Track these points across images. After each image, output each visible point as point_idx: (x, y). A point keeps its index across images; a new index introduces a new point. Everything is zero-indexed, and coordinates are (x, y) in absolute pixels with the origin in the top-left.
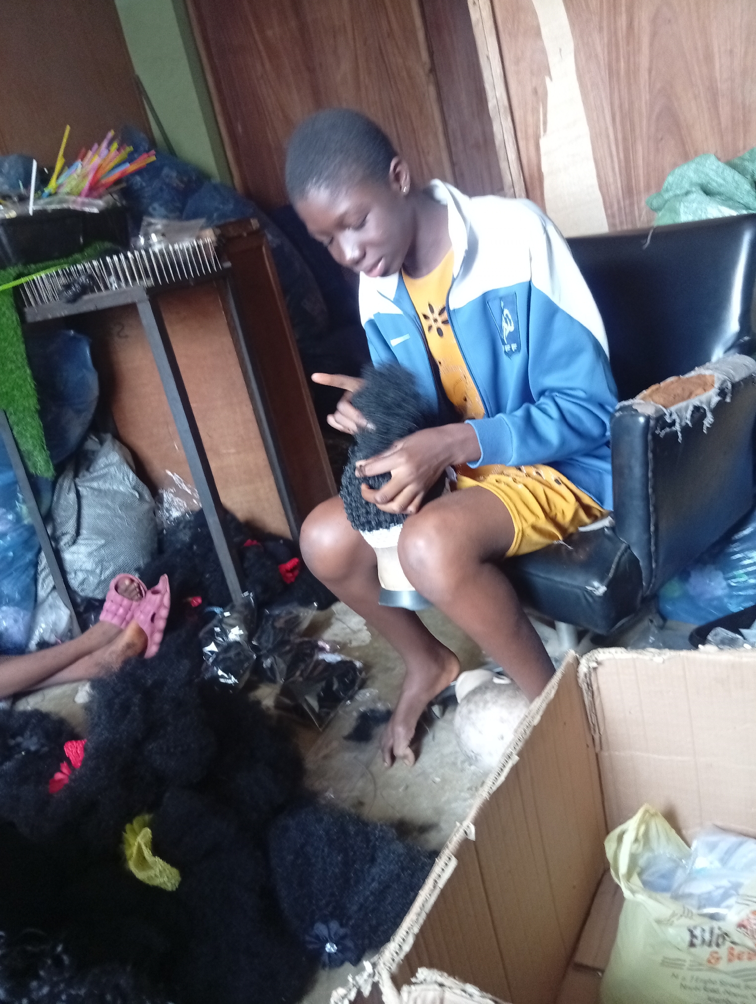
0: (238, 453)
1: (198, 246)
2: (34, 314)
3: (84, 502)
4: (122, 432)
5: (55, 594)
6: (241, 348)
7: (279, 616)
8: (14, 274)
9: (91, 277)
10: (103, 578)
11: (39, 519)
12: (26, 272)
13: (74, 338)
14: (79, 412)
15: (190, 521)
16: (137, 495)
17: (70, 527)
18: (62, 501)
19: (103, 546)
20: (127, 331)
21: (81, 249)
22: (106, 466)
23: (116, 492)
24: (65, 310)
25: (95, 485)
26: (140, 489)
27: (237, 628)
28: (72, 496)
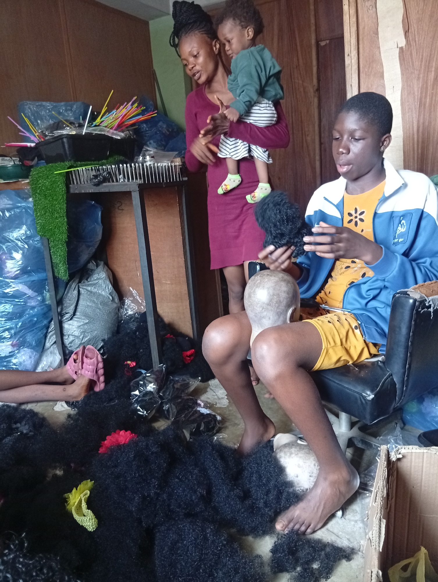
0: (172, 284)
1: (171, 166)
2: (74, 189)
3: (81, 297)
4: (109, 262)
5: (55, 346)
6: (184, 226)
7: (178, 381)
8: (68, 166)
9: (109, 173)
10: (83, 341)
11: (55, 302)
12: (75, 165)
13: (93, 205)
14: (89, 247)
15: (137, 318)
16: (111, 298)
17: (71, 310)
18: (69, 294)
19: (87, 323)
20: (123, 207)
21: (107, 158)
22: (98, 279)
23: (100, 295)
24: (92, 190)
25: (89, 288)
26: (113, 295)
27: (153, 384)
28: (76, 292)
